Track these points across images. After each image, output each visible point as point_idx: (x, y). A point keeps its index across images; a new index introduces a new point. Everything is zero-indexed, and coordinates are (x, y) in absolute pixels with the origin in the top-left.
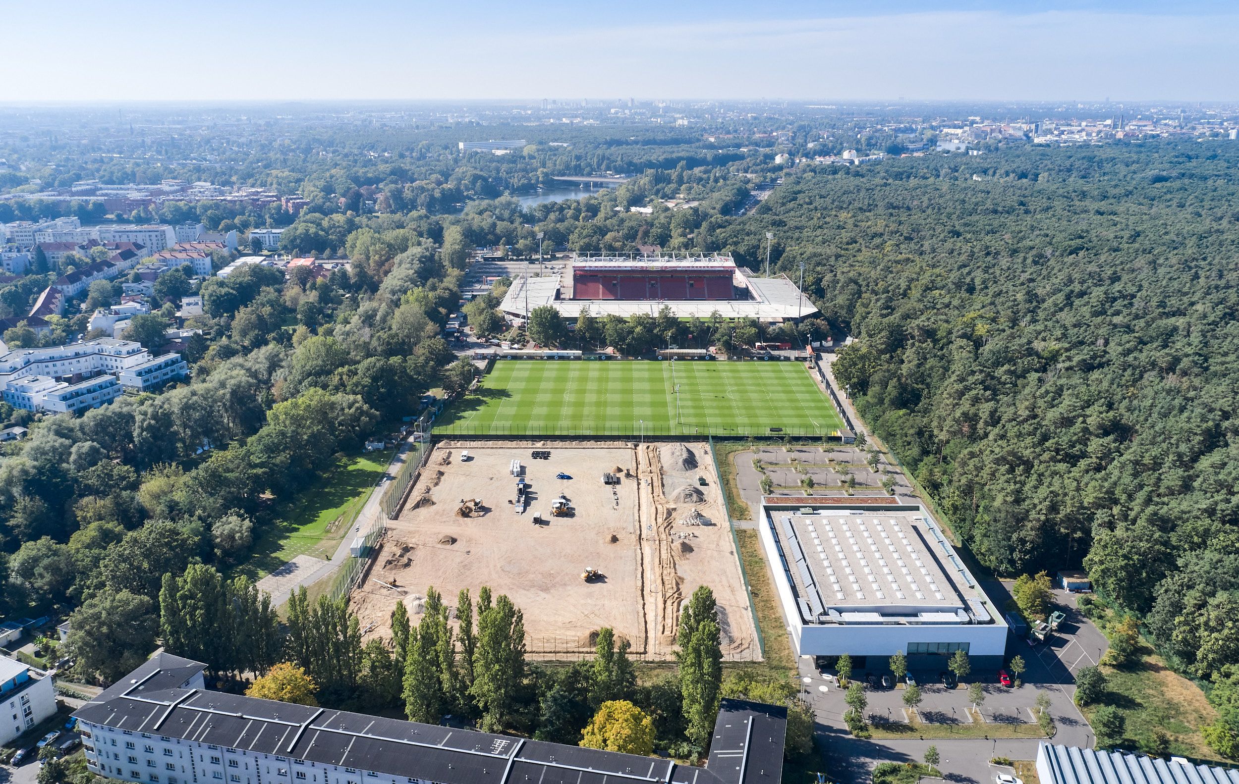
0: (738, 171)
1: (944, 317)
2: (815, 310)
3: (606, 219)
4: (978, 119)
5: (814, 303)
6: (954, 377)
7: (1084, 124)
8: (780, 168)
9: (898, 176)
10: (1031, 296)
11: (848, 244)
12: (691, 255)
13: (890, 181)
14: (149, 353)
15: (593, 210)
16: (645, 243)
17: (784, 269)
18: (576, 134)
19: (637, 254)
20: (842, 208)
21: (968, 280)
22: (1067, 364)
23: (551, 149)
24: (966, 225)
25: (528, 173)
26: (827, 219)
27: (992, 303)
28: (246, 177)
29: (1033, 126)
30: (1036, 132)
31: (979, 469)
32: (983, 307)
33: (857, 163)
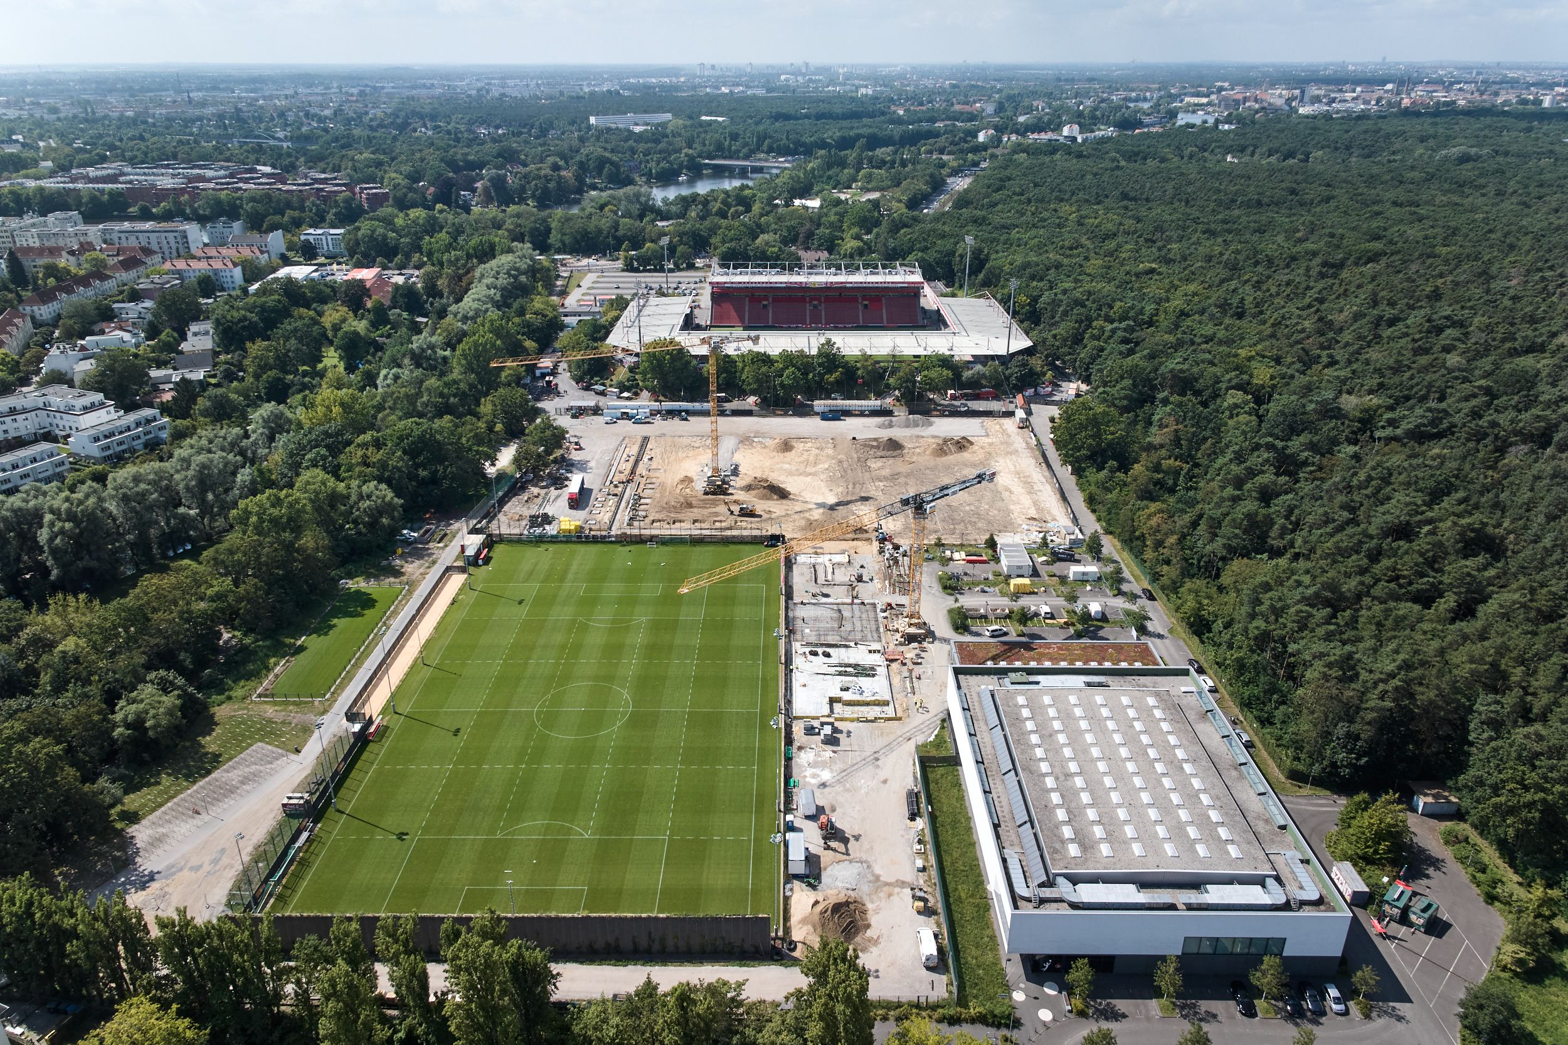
0: (930, 152)
1: (1208, 356)
2: (1029, 343)
3: (762, 215)
4: (1226, 85)
5: (1027, 334)
6: (1229, 455)
7: (1359, 89)
8: (984, 147)
9: (1132, 156)
10: (1325, 325)
11: (1071, 249)
12: (866, 266)
13: (1123, 163)
14: (117, 407)
15: (746, 203)
16: (807, 249)
17: (986, 284)
18: (734, 106)
19: (795, 265)
20: (1062, 200)
21: (1235, 301)
22: (1389, 431)
23: (702, 124)
24: (1225, 222)
25: (670, 154)
26: (1045, 214)
27: (1273, 336)
28: (314, 160)
29: (1297, 92)
30: (1301, 101)
31: (1278, 612)
32: (1261, 340)
33: (1079, 140)
